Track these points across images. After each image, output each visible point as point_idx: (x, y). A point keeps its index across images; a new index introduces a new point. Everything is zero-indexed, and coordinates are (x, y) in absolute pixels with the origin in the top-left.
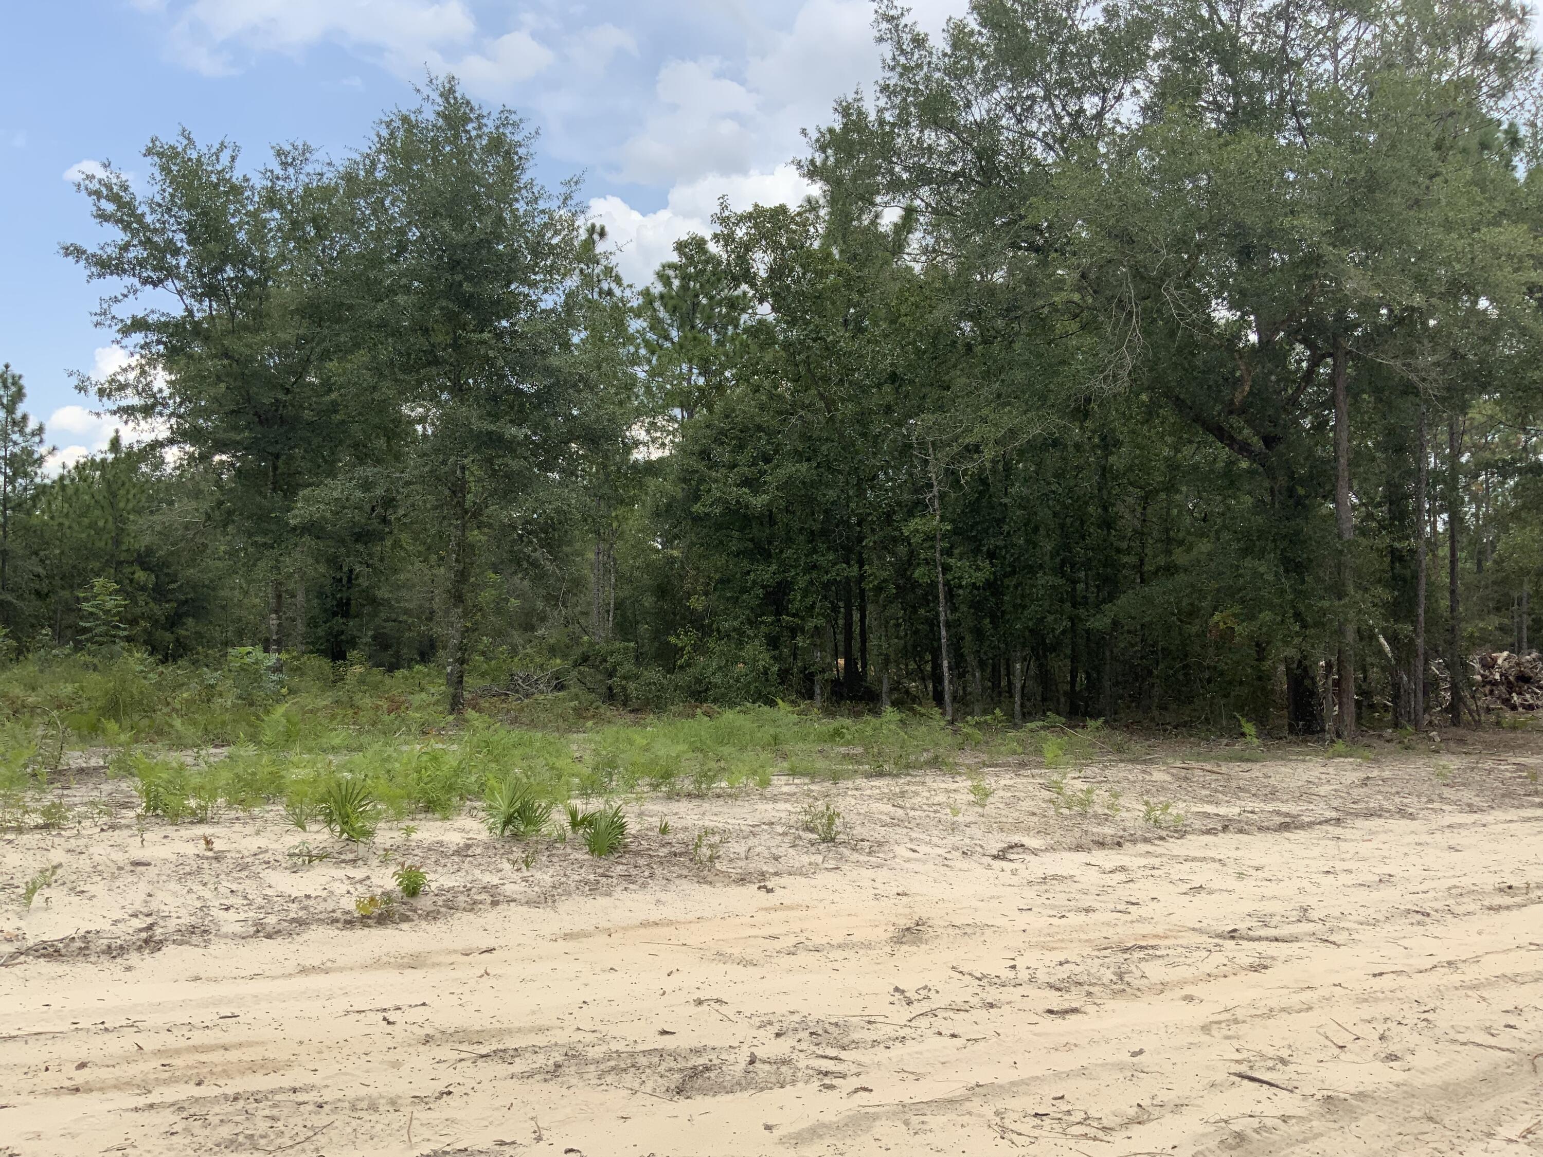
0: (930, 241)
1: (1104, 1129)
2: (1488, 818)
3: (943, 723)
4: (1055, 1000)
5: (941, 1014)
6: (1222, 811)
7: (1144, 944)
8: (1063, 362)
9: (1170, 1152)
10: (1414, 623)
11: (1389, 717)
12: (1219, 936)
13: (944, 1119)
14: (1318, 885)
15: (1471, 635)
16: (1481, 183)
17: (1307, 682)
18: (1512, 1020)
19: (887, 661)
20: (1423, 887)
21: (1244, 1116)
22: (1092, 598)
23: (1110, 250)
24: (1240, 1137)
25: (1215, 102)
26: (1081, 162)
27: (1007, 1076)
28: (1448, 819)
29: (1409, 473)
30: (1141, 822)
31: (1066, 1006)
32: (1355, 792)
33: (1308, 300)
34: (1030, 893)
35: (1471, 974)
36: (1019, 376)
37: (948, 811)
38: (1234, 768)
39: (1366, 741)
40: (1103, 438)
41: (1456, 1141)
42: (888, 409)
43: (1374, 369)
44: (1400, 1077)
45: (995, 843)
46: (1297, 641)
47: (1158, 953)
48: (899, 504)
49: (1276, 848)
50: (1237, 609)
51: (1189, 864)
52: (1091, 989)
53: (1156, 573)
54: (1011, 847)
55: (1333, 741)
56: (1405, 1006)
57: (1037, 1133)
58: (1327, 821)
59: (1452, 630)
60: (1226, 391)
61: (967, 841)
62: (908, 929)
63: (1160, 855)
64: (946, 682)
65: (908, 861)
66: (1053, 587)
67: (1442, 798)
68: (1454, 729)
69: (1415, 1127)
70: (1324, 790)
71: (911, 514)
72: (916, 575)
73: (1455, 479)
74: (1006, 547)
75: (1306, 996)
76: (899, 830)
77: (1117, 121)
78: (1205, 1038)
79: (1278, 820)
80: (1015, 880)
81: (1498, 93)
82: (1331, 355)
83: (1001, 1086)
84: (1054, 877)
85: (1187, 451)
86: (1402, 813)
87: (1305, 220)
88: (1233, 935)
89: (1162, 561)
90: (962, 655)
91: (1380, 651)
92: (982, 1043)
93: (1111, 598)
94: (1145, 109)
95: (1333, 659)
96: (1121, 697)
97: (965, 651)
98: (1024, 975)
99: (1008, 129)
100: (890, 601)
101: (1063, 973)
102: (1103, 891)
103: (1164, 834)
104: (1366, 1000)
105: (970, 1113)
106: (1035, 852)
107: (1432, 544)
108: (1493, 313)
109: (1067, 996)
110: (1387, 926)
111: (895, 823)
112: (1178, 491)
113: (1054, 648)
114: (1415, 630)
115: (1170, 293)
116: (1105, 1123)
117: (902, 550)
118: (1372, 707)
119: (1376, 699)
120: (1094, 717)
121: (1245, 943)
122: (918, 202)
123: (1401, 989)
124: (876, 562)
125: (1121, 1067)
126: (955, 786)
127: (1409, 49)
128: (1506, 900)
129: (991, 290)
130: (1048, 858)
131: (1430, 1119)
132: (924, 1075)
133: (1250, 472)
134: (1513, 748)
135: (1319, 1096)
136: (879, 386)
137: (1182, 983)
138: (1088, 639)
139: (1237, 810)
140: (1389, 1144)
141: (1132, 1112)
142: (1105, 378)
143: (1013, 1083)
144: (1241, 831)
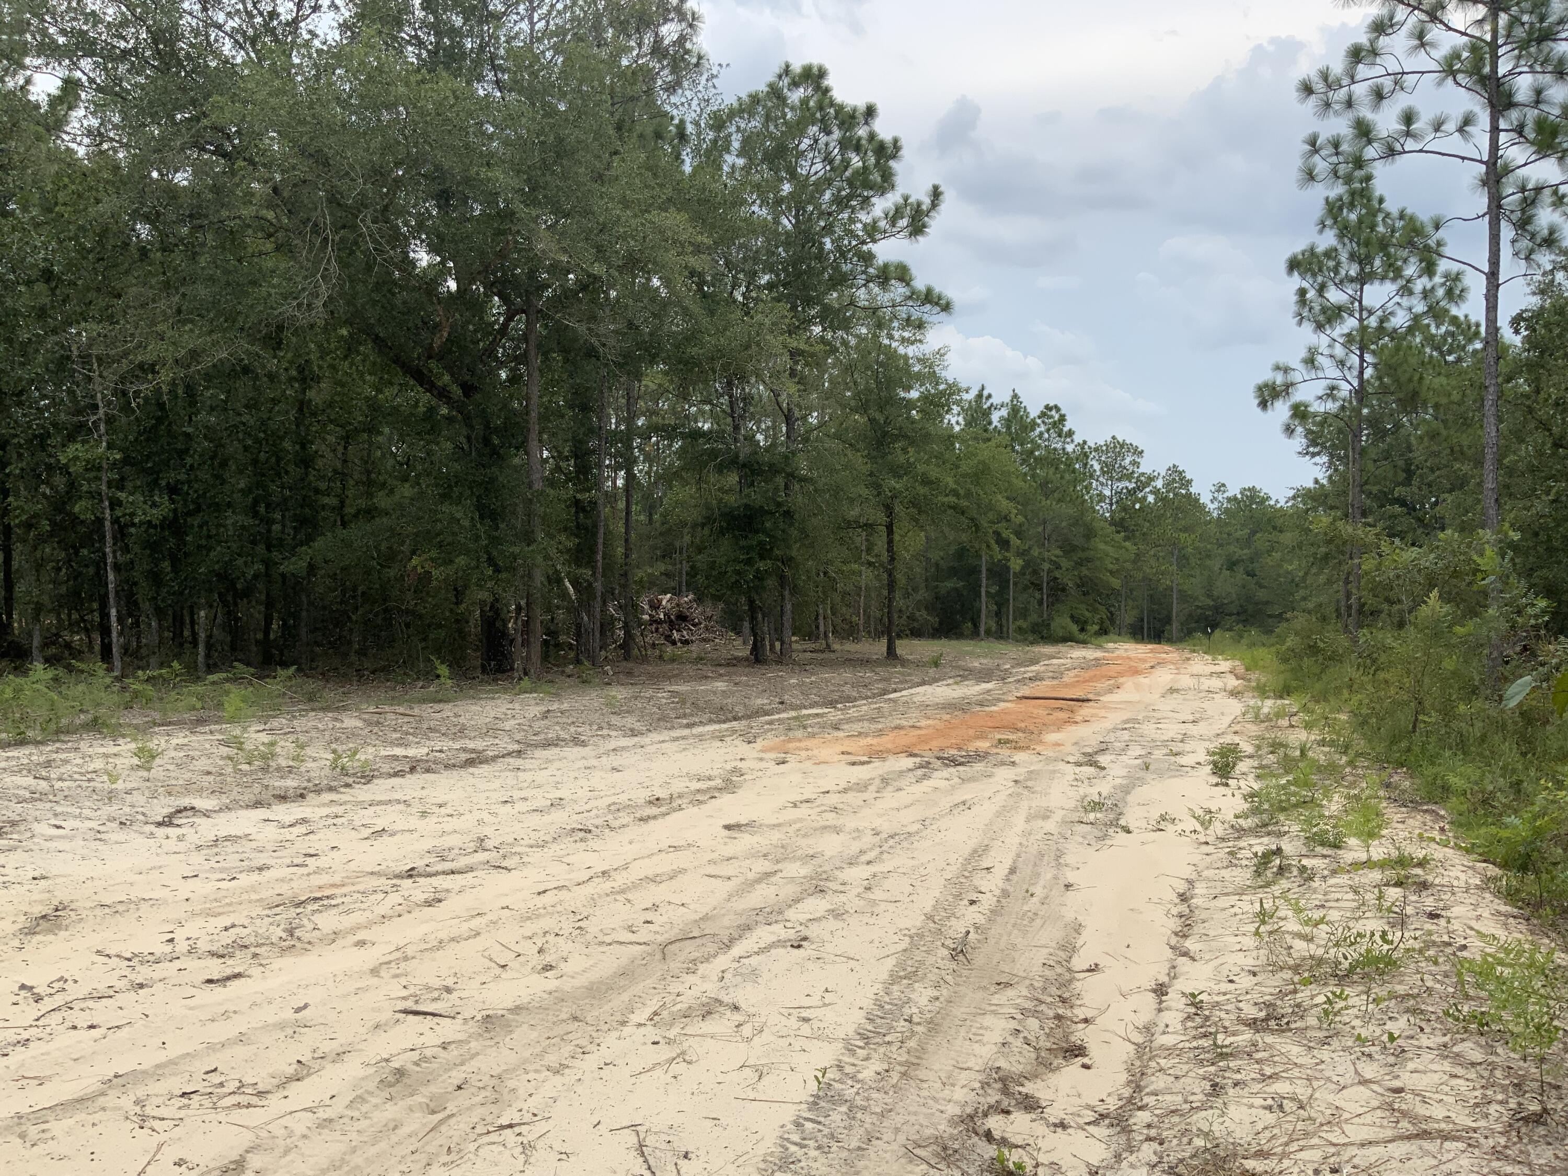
0: (95, 122)
1: (260, 1094)
2: (645, 740)
3: (108, 680)
4: (216, 969)
5: (77, 1006)
6: (411, 752)
7: (319, 895)
8: (254, 283)
9: (328, 1102)
10: (594, 568)
11: (572, 655)
12: (397, 876)
13: (71, 1122)
14: (495, 814)
15: (641, 581)
16: (653, 169)
17: (498, 624)
18: (649, 916)
19: (38, 609)
20: (588, 807)
21: (405, 1051)
22: (289, 540)
23: (303, 168)
24: (400, 1073)
25: (416, 37)
26: (273, 69)
27: (151, 1058)
28: (613, 744)
29: (591, 431)
30: (327, 771)
31: (229, 972)
32: (537, 725)
33: (502, 255)
34: (197, 859)
35: (620, 879)
36: (202, 291)
37: (106, 778)
38: (426, 710)
39: (549, 677)
40: (301, 369)
41: (594, 1034)
42: (42, 313)
43: (561, 329)
44: (552, 984)
45: (160, 809)
46: (489, 585)
47: (333, 902)
48: (55, 425)
49: (461, 783)
50: (434, 553)
51: (373, 809)
52: (258, 950)
53: (356, 516)
54: (180, 811)
55: (520, 679)
56: (563, 918)
57: (182, 1114)
58: (509, 754)
59: (625, 575)
60: (424, 334)
61: (127, 810)
62: (44, 917)
63: (345, 803)
64: (114, 635)
65: (50, 839)
66: (243, 527)
67: (610, 726)
68: (624, 663)
69: (560, 1030)
70: (508, 725)
71: (71, 438)
72: (77, 509)
73: (630, 440)
74: (189, 482)
75: (476, 923)
76: (39, 805)
77: (314, 34)
78: (374, 981)
79: (464, 756)
80: (181, 847)
81: (671, 88)
82: (524, 312)
83: (144, 1072)
84: (227, 838)
85: (388, 392)
86: (577, 741)
87: (497, 174)
88: (411, 874)
89: (362, 503)
90: (136, 603)
91: (564, 595)
92: (126, 1029)
93: (310, 539)
94: (344, 27)
95: (523, 603)
96: (318, 644)
97: (139, 597)
98: (182, 946)
99: (190, 14)
100: (41, 540)
101: (227, 938)
102: (281, 845)
103: (350, 780)
104: (529, 918)
105: (104, 1109)
106: (206, 814)
107: (611, 497)
108: (664, 292)
109: (230, 962)
110: (554, 846)
111: (36, 797)
112: (380, 433)
113: (247, 593)
114: (594, 574)
115: (366, 225)
116: (261, 1087)
117: (60, 481)
118: (558, 646)
119: (562, 638)
120: (285, 665)
121: (422, 880)
122: (78, 74)
123: (561, 902)
124: (23, 492)
125: (282, 1026)
126: (116, 750)
127: (597, 27)
128: (654, 811)
129: (172, 192)
130: (222, 818)
131: (575, 1018)
132: (49, 1078)
133: (450, 419)
134: (669, 678)
135: (479, 1017)
136: (29, 283)
137: (353, 930)
138: (284, 582)
139: (426, 750)
140: (538, 1049)
141: (290, 1071)
142: (299, 305)
143: (158, 1066)
144: (428, 771)
